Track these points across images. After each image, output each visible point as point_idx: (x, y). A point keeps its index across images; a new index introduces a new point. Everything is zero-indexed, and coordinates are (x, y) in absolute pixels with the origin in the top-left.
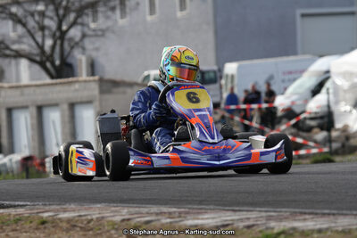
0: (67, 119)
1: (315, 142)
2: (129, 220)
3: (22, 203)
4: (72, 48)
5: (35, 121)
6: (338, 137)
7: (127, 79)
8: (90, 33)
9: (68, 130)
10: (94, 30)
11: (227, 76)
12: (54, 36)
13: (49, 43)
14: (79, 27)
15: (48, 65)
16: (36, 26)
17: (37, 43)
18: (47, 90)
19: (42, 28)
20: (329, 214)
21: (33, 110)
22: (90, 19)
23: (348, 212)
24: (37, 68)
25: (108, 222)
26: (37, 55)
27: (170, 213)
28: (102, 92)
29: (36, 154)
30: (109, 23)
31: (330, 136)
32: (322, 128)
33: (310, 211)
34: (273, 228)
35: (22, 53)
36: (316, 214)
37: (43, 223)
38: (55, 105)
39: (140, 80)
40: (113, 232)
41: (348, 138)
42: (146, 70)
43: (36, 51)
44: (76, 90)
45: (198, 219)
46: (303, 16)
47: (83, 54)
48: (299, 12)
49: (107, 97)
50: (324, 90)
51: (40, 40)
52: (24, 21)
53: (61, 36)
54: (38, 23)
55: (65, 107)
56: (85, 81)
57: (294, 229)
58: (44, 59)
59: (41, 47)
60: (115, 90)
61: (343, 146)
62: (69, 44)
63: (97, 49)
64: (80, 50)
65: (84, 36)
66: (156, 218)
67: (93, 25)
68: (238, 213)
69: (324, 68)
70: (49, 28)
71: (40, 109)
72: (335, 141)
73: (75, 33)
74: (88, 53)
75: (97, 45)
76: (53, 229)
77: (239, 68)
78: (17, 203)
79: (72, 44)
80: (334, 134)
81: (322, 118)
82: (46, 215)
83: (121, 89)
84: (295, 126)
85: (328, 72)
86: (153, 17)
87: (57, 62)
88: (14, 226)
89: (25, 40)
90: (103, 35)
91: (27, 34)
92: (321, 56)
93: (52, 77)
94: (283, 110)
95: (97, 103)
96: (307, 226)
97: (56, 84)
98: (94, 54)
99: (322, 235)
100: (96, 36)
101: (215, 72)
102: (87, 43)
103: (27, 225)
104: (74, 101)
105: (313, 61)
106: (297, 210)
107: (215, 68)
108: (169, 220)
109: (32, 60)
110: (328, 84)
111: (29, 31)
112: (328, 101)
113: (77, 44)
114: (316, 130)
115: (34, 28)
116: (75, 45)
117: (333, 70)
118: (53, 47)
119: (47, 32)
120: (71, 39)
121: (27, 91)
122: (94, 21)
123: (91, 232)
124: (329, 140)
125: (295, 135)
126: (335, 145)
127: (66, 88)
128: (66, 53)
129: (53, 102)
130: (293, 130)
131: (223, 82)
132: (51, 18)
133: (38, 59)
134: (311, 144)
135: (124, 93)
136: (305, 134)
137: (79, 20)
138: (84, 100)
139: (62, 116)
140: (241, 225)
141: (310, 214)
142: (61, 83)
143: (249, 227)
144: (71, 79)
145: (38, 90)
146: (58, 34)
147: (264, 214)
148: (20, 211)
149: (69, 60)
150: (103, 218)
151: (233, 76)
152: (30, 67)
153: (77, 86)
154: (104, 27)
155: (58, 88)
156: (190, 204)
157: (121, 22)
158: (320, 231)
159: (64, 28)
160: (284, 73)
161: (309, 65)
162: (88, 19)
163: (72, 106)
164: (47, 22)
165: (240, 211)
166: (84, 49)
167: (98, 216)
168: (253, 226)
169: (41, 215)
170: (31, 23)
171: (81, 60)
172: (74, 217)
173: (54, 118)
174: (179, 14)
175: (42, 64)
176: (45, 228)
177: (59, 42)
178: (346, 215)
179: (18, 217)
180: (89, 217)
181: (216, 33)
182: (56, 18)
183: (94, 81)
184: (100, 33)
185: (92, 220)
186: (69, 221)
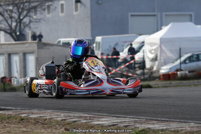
0: (22, 60)
1: (137, 74)
2: (65, 120)
3: (10, 108)
4: (25, 27)
5: (7, 60)
6: (148, 72)
7: (50, 42)
8: (34, 20)
9: (22, 65)
10: (35, 19)
11: (97, 42)
12: (16, 21)
13: (14, 24)
14: (28, 18)
15: (13, 34)
16: (8, 16)
17: (9, 24)
18: (13, 46)
19: (11, 17)
20: (165, 121)
21: (6, 55)
22: (33, 14)
23: (175, 120)
24: (8, 36)
25: (55, 120)
26: (8, 30)
27: (85, 117)
28: (39, 48)
29: (7, 76)
30: (42, 16)
31: (144, 72)
32: (140, 68)
33: (156, 118)
34: (138, 128)
35: (2, 28)
36: (159, 120)
37: (22, 120)
38: (16, 53)
39: (56, 43)
40: (57, 126)
41: (152, 73)
42: (59, 38)
43: (8, 28)
44: (27, 47)
45: (100, 121)
46: (132, 16)
47: (30, 30)
48: (130, 14)
49: (41, 50)
50: (141, 51)
51: (10, 23)
52: (3, 14)
53: (20, 21)
54: (9, 15)
55: (21, 54)
56: (31, 43)
57: (149, 128)
58: (12, 32)
59: (10, 26)
60: (45, 47)
61: (150, 77)
62: (24, 25)
63: (36, 28)
64: (28, 28)
65: (30, 22)
66: (79, 119)
67: (35, 17)
68: (119, 118)
69: (142, 41)
70: (14, 18)
71: (9, 55)
72: (146, 74)
73: (26, 20)
74: (32, 29)
75: (36, 26)
76: (27, 123)
77: (102, 39)
78: (8, 108)
79: (25, 25)
80: (146, 71)
81: (140, 63)
82: (23, 115)
83: (48, 47)
84: (128, 66)
85: (143, 42)
86: (63, 14)
87: (18, 33)
88: (8, 121)
89: (3, 23)
90: (39, 22)
91: (4, 20)
92: (140, 35)
93: (15, 40)
94: (122, 59)
95: (36, 53)
96: (155, 127)
97: (18, 44)
98: (35, 30)
99: (163, 132)
100: (36, 22)
101: (91, 40)
102: (32, 25)
103: (14, 120)
104: (25, 52)
105: (137, 37)
106: (149, 118)
107: (91, 38)
108: (85, 121)
109: (6, 32)
110: (143, 48)
111: (5, 19)
112: (144, 56)
113: (27, 25)
114: (137, 69)
115: (7, 17)
116: (26, 25)
117: (146, 42)
118: (16, 26)
119: (13, 19)
120: (24, 23)
121: (4, 46)
122: (35, 15)
123: (46, 126)
124: (143, 74)
125: (128, 71)
126: (146, 76)
127: (22, 46)
128: (22, 29)
129: (16, 52)
130: (127, 69)
131: (94, 45)
132: (16, 13)
133: (9, 31)
134: (135, 76)
135: (49, 49)
136: (132, 71)
137: (28, 14)
138: (31, 51)
139: (20, 59)
140: (122, 125)
141: (155, 120)
142: (20, 44)
143: (126, 126)
144: (24, 42)
145: (9, 46)
146: (18, 20)
147: (132, 120)
148: (10, 112)
149: (23, 33)
150: (52, 118)
151: (99, 43)
152: (5, 35)
153: (27, 45)
154: (39, 18)
155: (19, 46)
156: (94, 112)
157: (48, 16)
158: (162, 130)
159: (21, 18)
160: (123, 42)
161: (135, 39)
162: (32, 14)
163: (25, 54)
164: (14, 15)
165: (120, 117)
166: (30, 27)
167: (49, 117)
168: (128, 126)
169: (21, 115)
170: (6, 15)
171: (28, 33)
172: (38, 117)
173: (16, 59)
174: (75, 13)
175: (11, 34)
176: (23, 122)
177: (19, 24)
178: (174, 121)
179: (9, 116)
180: (45, 118)
181: (92, 22)
182: (18, 13)
183: (35, 43)
184: (38, 21)
185: (46, 119)
186: (35, 119)
